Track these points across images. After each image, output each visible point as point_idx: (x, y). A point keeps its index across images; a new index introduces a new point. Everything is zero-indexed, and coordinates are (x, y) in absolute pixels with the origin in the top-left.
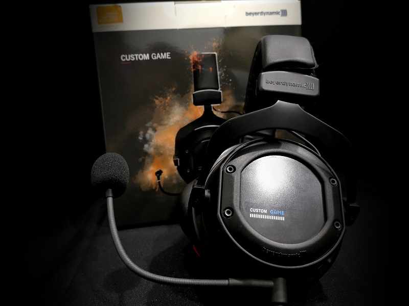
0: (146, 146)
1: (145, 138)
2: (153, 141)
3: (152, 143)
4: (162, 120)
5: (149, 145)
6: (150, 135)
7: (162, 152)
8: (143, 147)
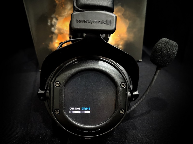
0: (53, 29)
1: (51, 24)
2: (56, 25)
3: (56, 27)
4: (61, 13)
5: (54, 28)
6: (55, 22)
7: (62, 32)
8: (51, 29)
